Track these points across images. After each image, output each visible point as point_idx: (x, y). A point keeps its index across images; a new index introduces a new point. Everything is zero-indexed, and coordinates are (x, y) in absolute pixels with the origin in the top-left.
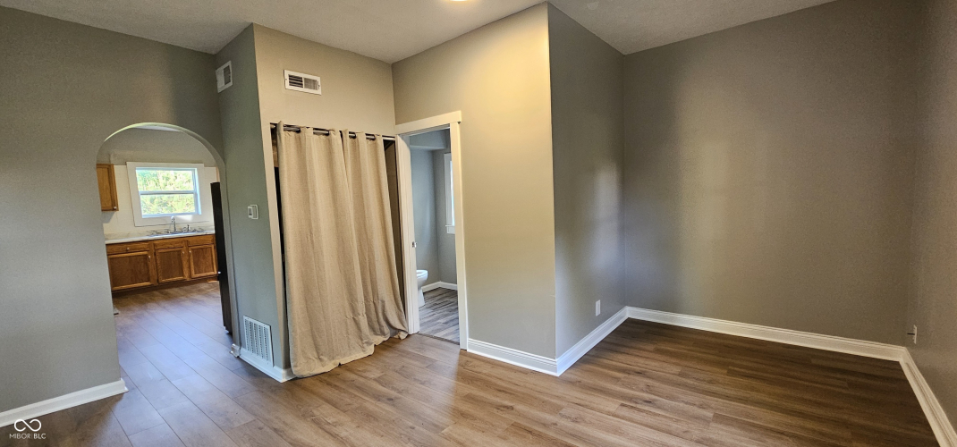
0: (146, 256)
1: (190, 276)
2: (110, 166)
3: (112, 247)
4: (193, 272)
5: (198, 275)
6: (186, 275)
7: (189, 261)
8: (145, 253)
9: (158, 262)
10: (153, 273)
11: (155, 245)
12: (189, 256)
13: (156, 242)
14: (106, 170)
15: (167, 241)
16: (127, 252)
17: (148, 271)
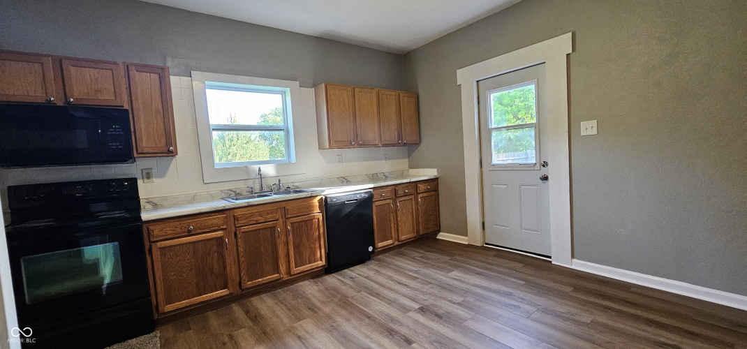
0: (220, 239)
1: (289, 272)
2: (162, 69)
3: (163, 225)
4: (293, 264)
5: (301, 268)
6: (283, 269)
7: (287, 244)
8: (220, 233)
9: (241, 250)
10: (232, 270)
11: (235, 218)
12: (287, 236)
13: (237, 213)
14: (155, 77)
15: (255, 210)
16: (190, 234)
17: (225, 268)
